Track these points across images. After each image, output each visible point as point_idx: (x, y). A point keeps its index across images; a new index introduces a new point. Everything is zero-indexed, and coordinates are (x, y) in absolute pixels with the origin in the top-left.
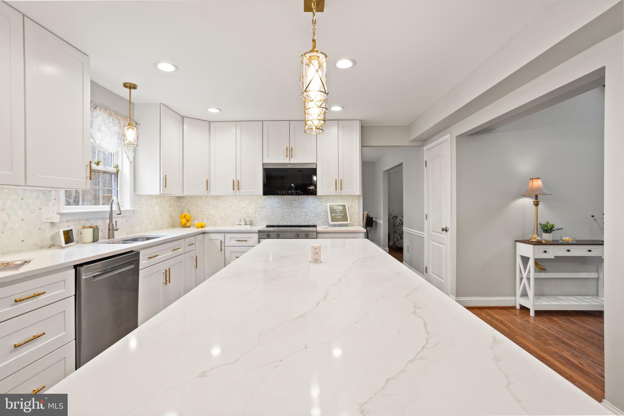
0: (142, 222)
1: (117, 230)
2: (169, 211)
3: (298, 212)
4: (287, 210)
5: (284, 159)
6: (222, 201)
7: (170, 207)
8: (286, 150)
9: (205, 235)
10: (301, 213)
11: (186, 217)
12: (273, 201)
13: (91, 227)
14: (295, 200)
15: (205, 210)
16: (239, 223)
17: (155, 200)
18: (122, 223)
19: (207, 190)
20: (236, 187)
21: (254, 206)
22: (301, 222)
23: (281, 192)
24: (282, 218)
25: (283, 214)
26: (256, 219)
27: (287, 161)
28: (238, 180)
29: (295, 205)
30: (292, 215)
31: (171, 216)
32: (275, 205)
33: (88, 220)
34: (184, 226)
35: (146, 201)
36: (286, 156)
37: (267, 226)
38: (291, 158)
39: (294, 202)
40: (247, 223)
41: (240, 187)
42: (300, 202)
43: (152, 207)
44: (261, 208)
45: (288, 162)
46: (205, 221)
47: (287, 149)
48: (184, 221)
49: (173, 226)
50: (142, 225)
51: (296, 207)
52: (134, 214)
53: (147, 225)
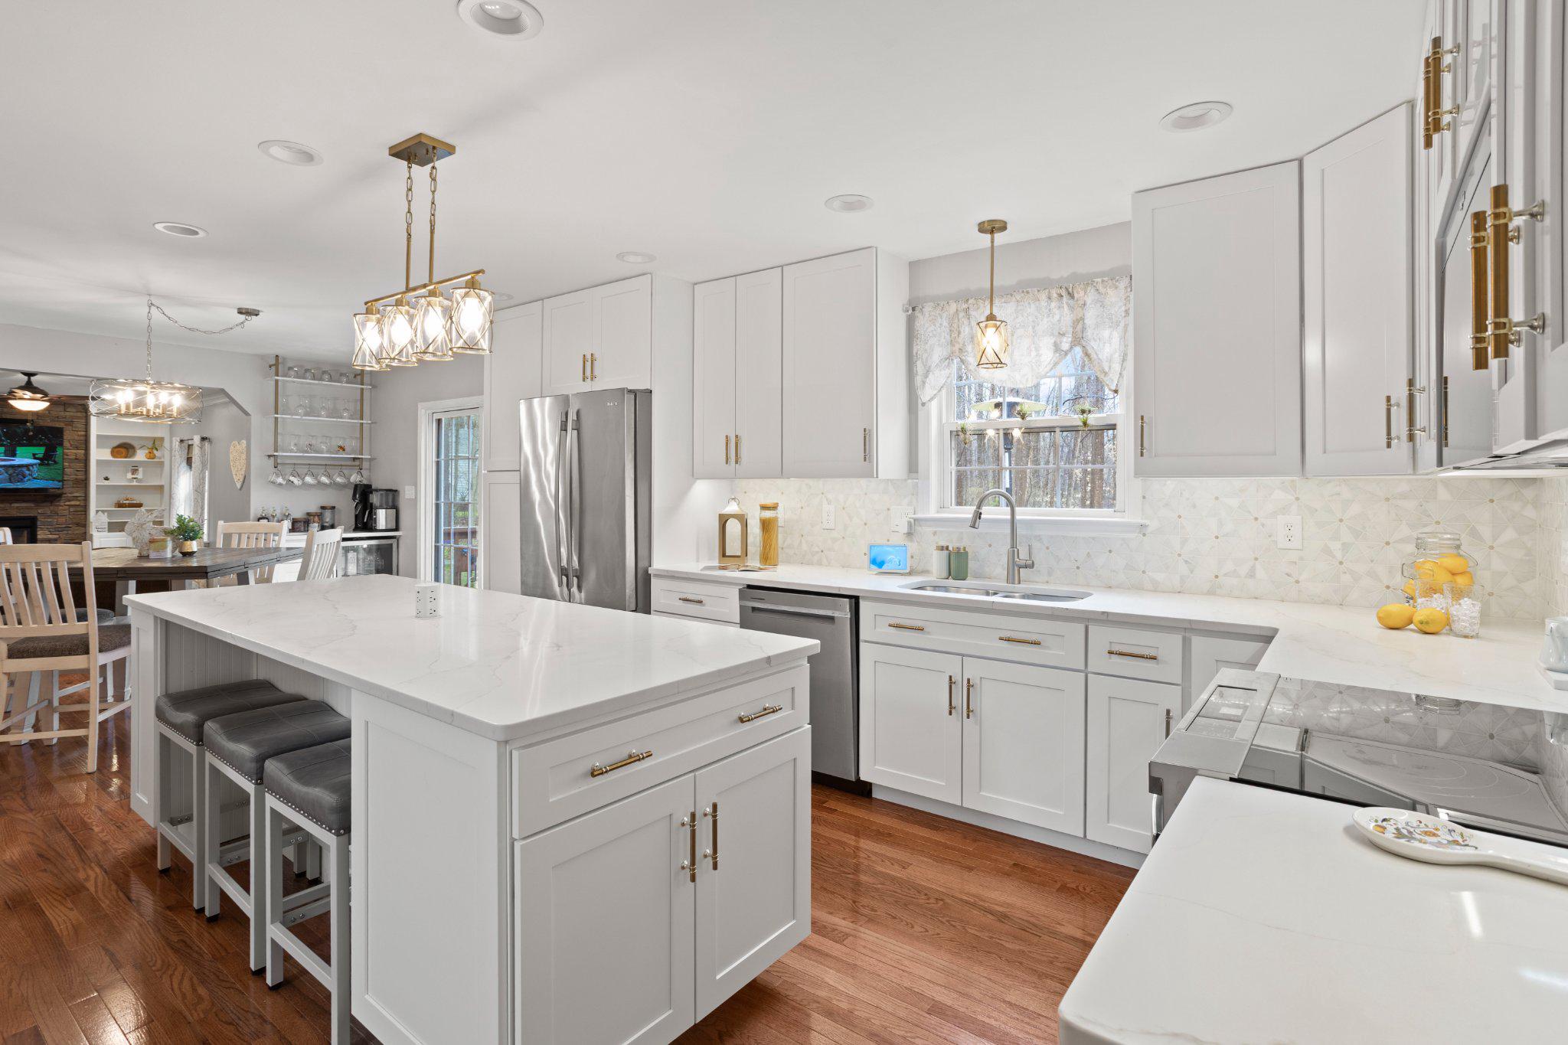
1: (1026, 566)
35: (1217, 499)
43: (1256, 519)
50: (1192, 571)
52: (1144, 535)
53: (1217, 577)
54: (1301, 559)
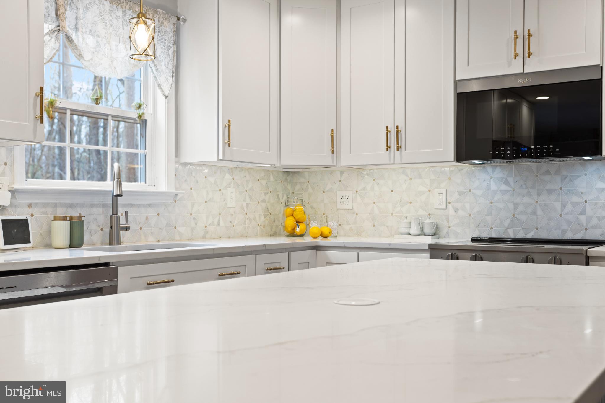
0: (194, 218)
1: (127, 229)
2: (264, 201)
3: (558, 205)
4: (527, 199)
5: (510, 64)
6: (374, 180)
7: (266, 194)
8: (514, 42)
9: (318, 251)
10: (564, 206)
11: (295, 213)
12: (492, 178)
13: (64, 218)
14: (548, 173)
15: (339, 200)
16: (407, 231)
17: (228, 176)
18: (147, 218)
19: (333, 152)
20: (393, 143)
21: (445, 190)
22: (564, 232)
23: (499, 150)
24: (512, 221)
25: (515, 209)
26: (448, 222)
27: (516, 68)
28: (397, 127)
29: (549, 187)
30: (539, 212)
31: (267, 212)
32: (494, 187)
33: (71, 206)
34: (292, 234)
35: (206, 177)
36: (513, 56)
37: (473, 240)
38: (527, 60)
39: (547, 178)
40: (426, 231)
41: (402, 143)
42: (564, 178)
43: (220, 190)
44: (460, 193)
45: (519, 70)
46: (333, 224)
47: (516, 37)
48: (290, 222)
49: (275, 234)
50: (196, 224)
51: (550, 192)
52: (175, 201)
53: (206, 227)
54: (235, 212)
